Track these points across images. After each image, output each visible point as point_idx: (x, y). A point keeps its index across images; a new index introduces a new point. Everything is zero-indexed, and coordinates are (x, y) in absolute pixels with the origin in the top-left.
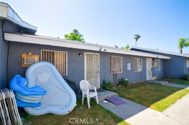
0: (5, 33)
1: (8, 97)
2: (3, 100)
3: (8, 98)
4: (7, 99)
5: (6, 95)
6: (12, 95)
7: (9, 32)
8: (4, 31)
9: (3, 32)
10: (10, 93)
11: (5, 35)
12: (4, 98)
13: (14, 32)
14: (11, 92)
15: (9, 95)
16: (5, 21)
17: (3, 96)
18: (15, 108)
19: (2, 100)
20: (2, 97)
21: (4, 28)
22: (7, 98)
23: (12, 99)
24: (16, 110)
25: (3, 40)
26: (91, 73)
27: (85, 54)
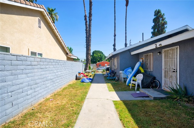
26: (168, 72)
27: (163, 51)
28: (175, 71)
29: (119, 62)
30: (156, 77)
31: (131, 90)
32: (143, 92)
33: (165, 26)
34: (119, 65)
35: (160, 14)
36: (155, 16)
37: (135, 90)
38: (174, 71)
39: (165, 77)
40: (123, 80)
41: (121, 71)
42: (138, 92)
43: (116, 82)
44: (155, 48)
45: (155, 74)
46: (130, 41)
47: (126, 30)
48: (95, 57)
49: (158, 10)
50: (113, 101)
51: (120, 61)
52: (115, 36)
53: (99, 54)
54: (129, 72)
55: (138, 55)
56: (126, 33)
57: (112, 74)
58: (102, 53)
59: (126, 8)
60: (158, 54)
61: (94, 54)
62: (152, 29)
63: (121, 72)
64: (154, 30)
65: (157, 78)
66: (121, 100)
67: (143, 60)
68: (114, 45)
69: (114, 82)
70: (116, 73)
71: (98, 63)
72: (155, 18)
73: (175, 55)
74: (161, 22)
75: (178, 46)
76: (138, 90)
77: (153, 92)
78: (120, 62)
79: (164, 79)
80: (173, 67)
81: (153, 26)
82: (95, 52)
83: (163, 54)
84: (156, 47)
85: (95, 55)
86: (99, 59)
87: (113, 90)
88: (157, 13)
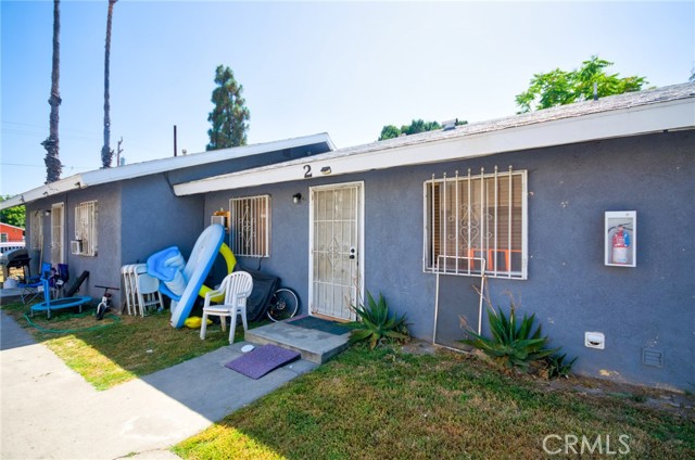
0: (174, 187)
9: (171, 186)
26: (328, 259)
27: (311, 194)
28: (355, 254)
29: (118, 223)
30: (282, 276)
31: (207, 344)
32: (265, 343)
33: (246, 122)
34: (119, 236)
35: (233, 84)
36: (217, 80)
37: (228, 344)
38: (352, 257)
39: (318, 274)
40: (141, 304)
41: (130, 263)
42: (247, 348)
43: (104, 323)
44: (302, 177)
45: (279, 268)
46: (120, 143)
47: (107, 96)
49: (225, 69)
50: (177, 450)
51: (123, 217)
52: (55, 101)
54: (169, 266)
55: (201, 198)
56: (107, 107)
57: (60, 282)
59: (110, 8)
60: (295, 200)
62: (209, 120)
63: (126, 269)
64: (216, 126)
65: (287, 282)
66: (217, 423)
67: (226, 219)
68: (51, 145)
69: (89, 322)
70: (86, 274)
72: (218, 89)
73: (354, 209)
74: (236, 109)
75: (363, 182)
76: (240, 336)
77: (300, 334)
78: (123, 225)
79: (314, 284)
80: (348, 244)
81: (212, 111)
83: (311, 202)
84: (306, 176)
87: (119, 370)
88: (224, 76)
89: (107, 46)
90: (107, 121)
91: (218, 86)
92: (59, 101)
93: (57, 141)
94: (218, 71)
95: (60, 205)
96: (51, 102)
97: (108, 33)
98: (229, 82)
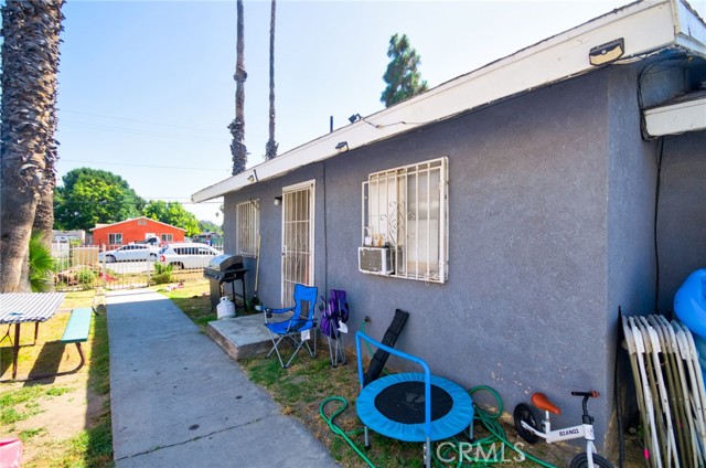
0: (647, 112)
1: (671, 352)
2: (651, 355)
3: (668, 354)
4: (666, 358)
5: (664, 340)
6: (687, 347)
7: (659, 101)
8: (645, 105)
9: (642, 111)
10: (681, 338)
11: (648, 119)
12: (657, 350)
13: (677, 96)
14: (681, 332)
15: (674, 345)
16: (646, 67)
17: (653, 342)
18: (699, 406)
19: (648, 352)
20: (647, 345)
21: (643, 95)
22: (665, 352)
23: (684, 362)
24: (700, 411)
25: (643, 138)
35: (411, 54)
36: (389, 54)
47: (272, 84)
48: (79, 197)
52: (241, 76)
53: (107, 188)
57: (344, 327)
58: (125, 185)
61: (76, 186)
68: (237, 129)
71: (98, 226)
81: (384, 91)
82: (82, 175)
85: (80, 189)
86: (104, 211)
88: (399, 47)
89: (272, 31)
90: (272, 112)
91: (390, 60)
92: (245, 75)
93: (243, 124)
94: (392, 41)
95: (309, 185)
96: (236, 78)
97: (273, 15)
98: (406, 54)
